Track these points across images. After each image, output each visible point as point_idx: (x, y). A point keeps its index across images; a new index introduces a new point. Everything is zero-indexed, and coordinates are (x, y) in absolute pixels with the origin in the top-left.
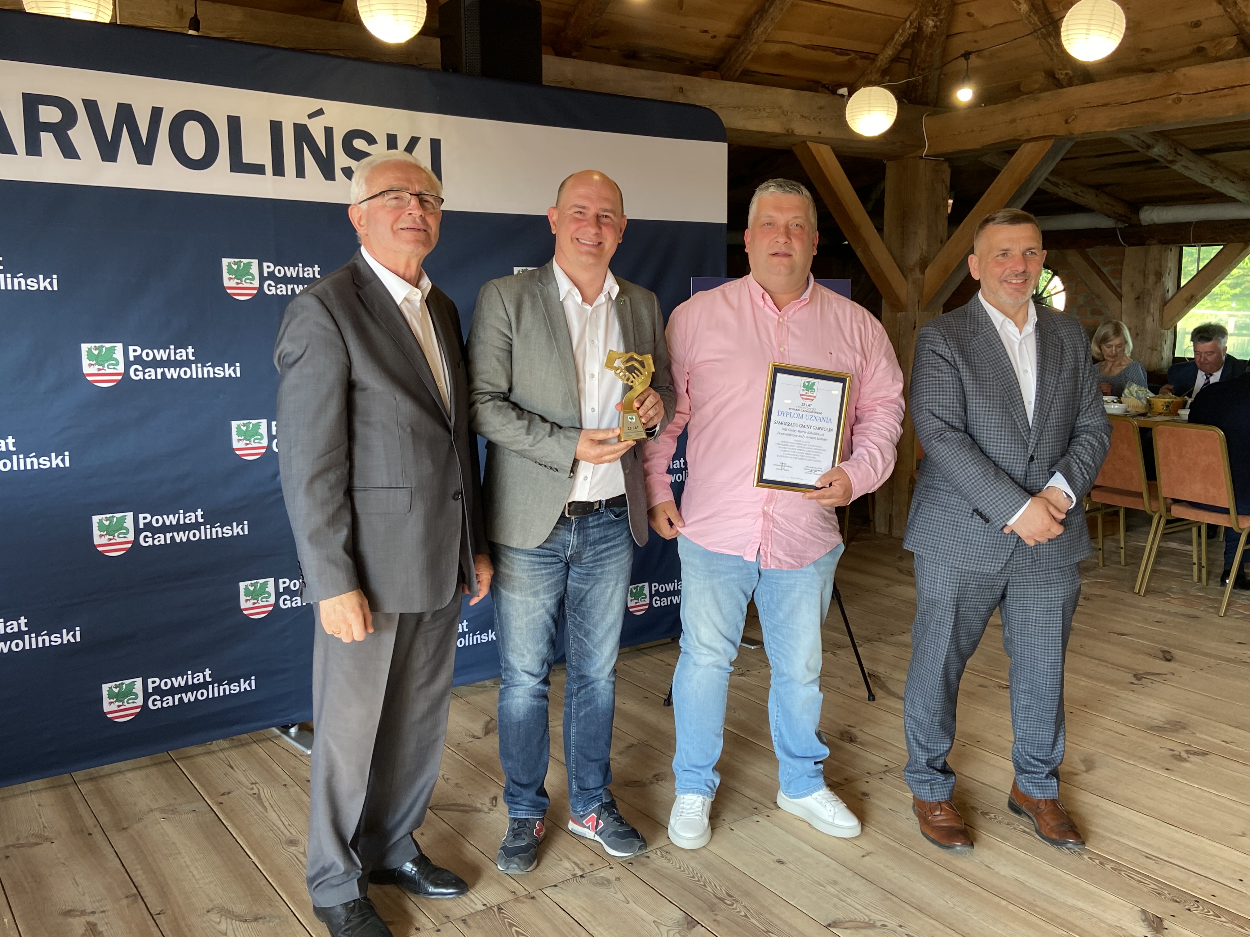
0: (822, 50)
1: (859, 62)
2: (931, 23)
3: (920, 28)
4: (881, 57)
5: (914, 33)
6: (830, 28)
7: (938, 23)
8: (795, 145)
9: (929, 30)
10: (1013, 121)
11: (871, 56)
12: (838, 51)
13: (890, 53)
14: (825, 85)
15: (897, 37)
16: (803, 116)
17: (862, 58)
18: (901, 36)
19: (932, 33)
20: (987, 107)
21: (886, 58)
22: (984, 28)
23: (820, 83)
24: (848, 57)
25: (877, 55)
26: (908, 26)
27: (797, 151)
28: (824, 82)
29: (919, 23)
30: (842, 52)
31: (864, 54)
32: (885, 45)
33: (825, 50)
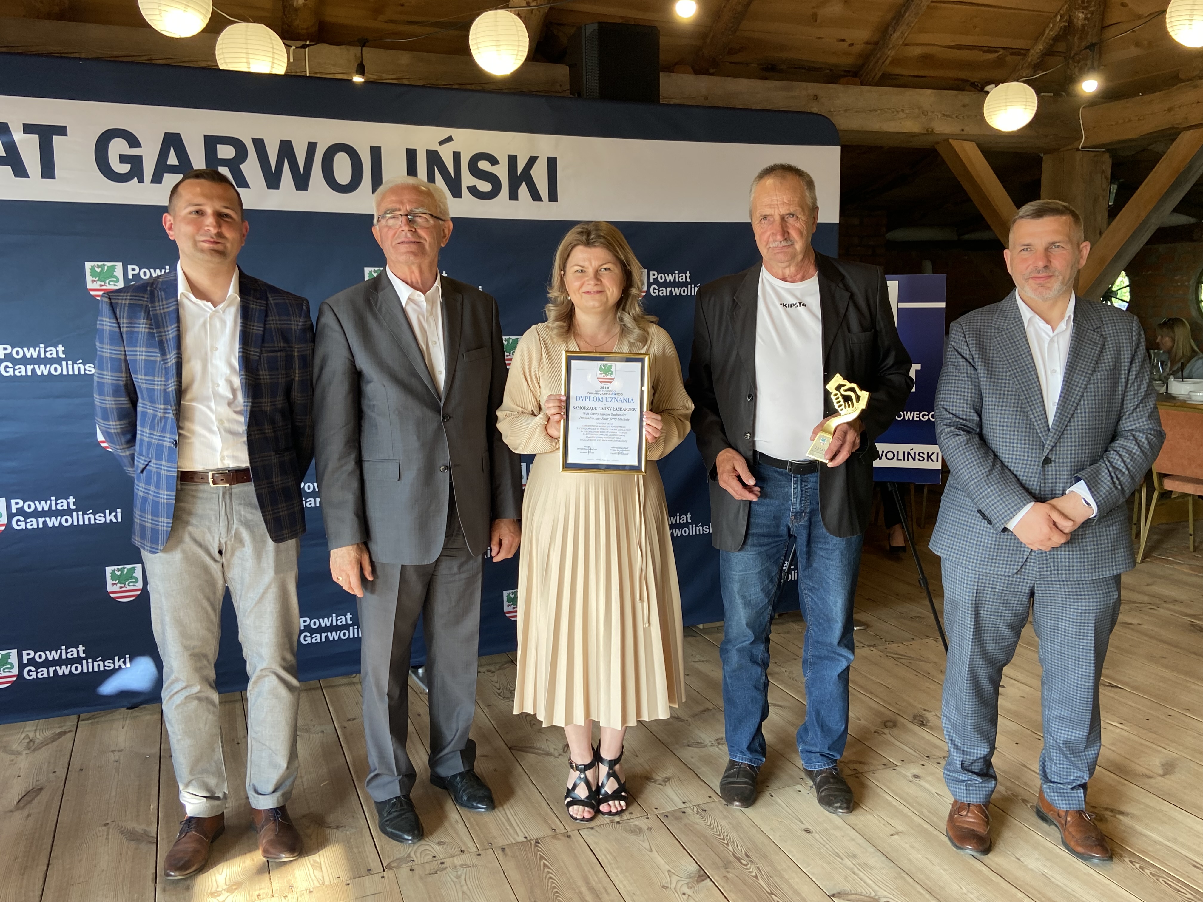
0: (968, 49)
1: (1009, 59)
2: (1081, 16)
3: (1070, 22)
4: (1032, 51)
5: (1065, 26)
6: (975, 27)
7: (1089, 16)
8: (938, 143)
9: (1080, 23)
10: (1170, 110)
11: (1022, 52)
12: (986, 49)
13: (1041, 47)
14: (974, 83)
15: (1047, 31)
16: (944, 115)
17: (1012, 54)
18: (1051, 30)
19: (1083, 25)
20: (1144, 97)
21: (1037, 53)
22: (1140, 17)
23: (968, 81)
24: (996, 55)
25: (1029, 50)
26: (1058, 20)
27: (940, 149)
28: (973, 81)
29: (1070, 16)
30: (990, 50)
31: (1014, 51)
32: (1037, 39)
33: (971, 49)
